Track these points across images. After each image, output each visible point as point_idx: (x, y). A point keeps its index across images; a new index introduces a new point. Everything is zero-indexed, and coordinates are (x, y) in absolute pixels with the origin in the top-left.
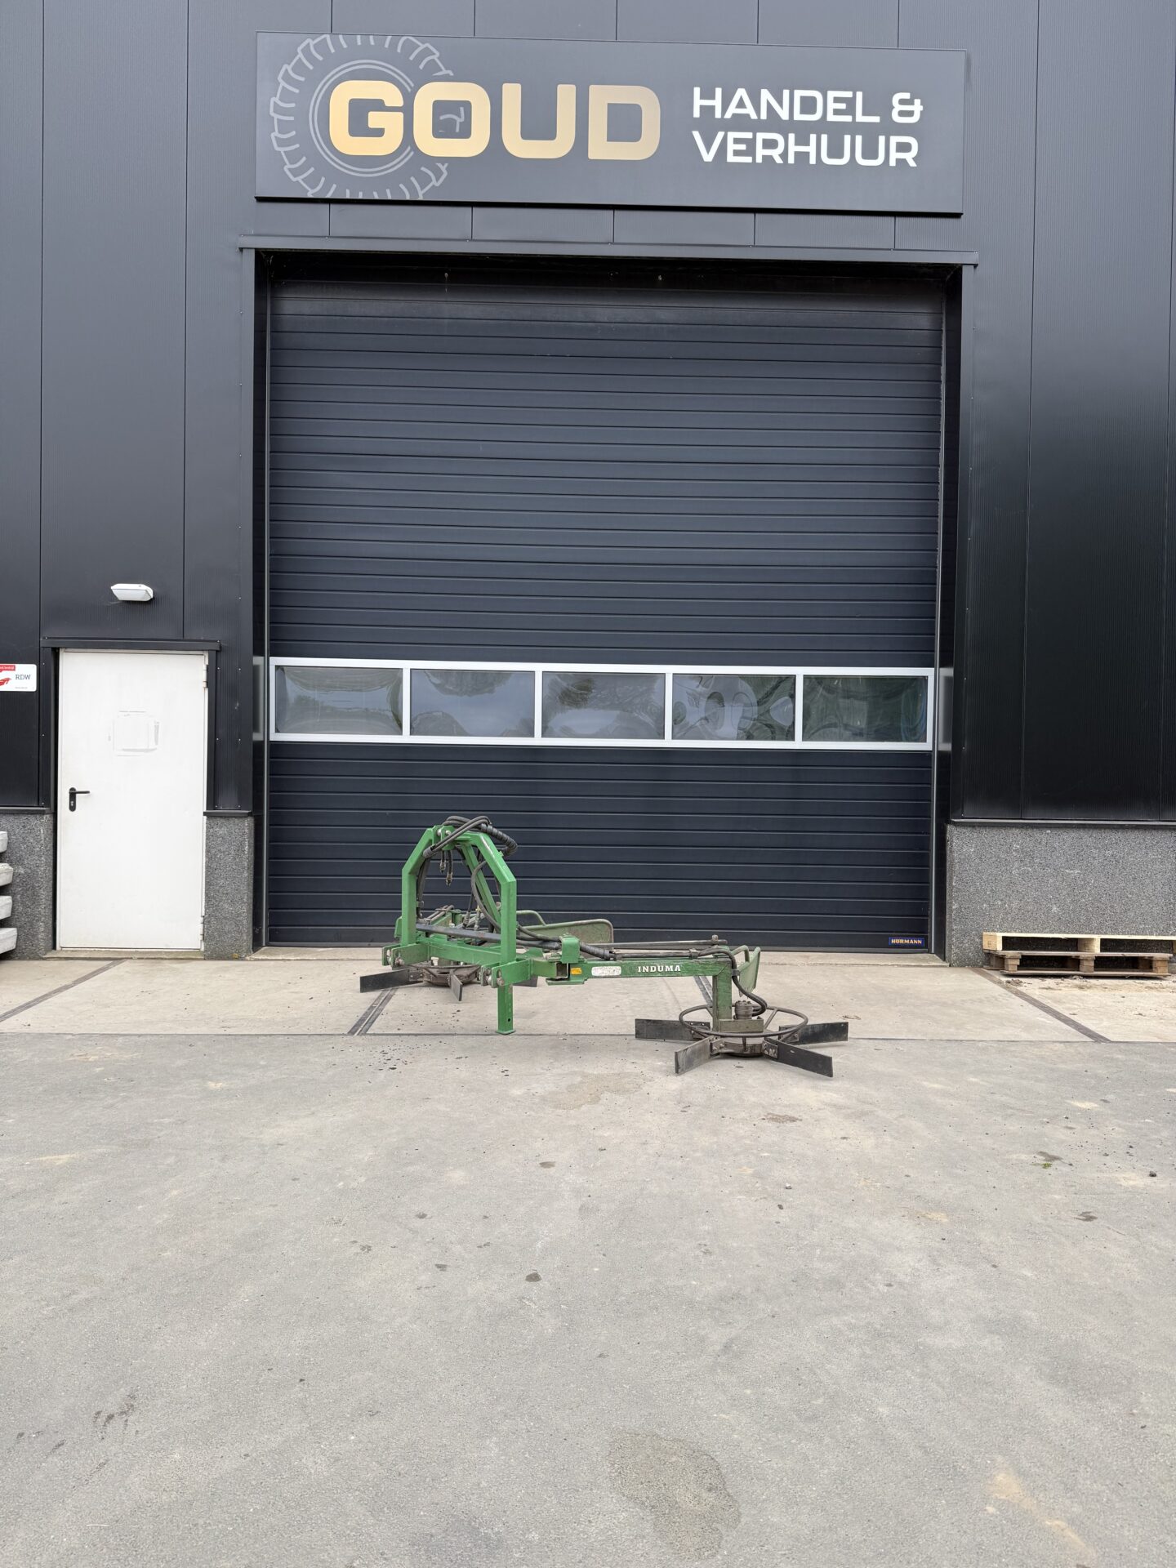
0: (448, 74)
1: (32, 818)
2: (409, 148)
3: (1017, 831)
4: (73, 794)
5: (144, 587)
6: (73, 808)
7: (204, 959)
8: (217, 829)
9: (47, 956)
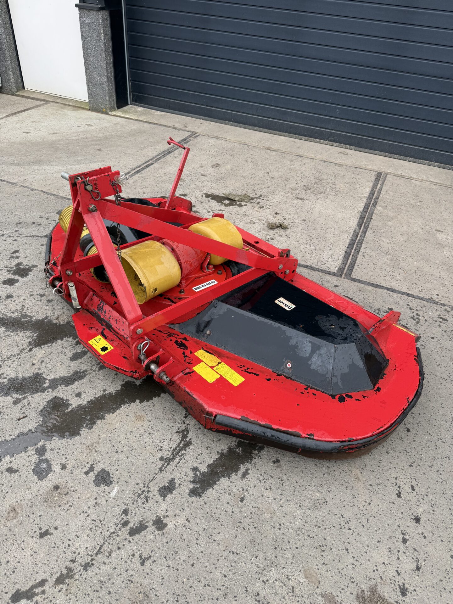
7: (89, 110)
8: (85, 19)
9: (18, 93)
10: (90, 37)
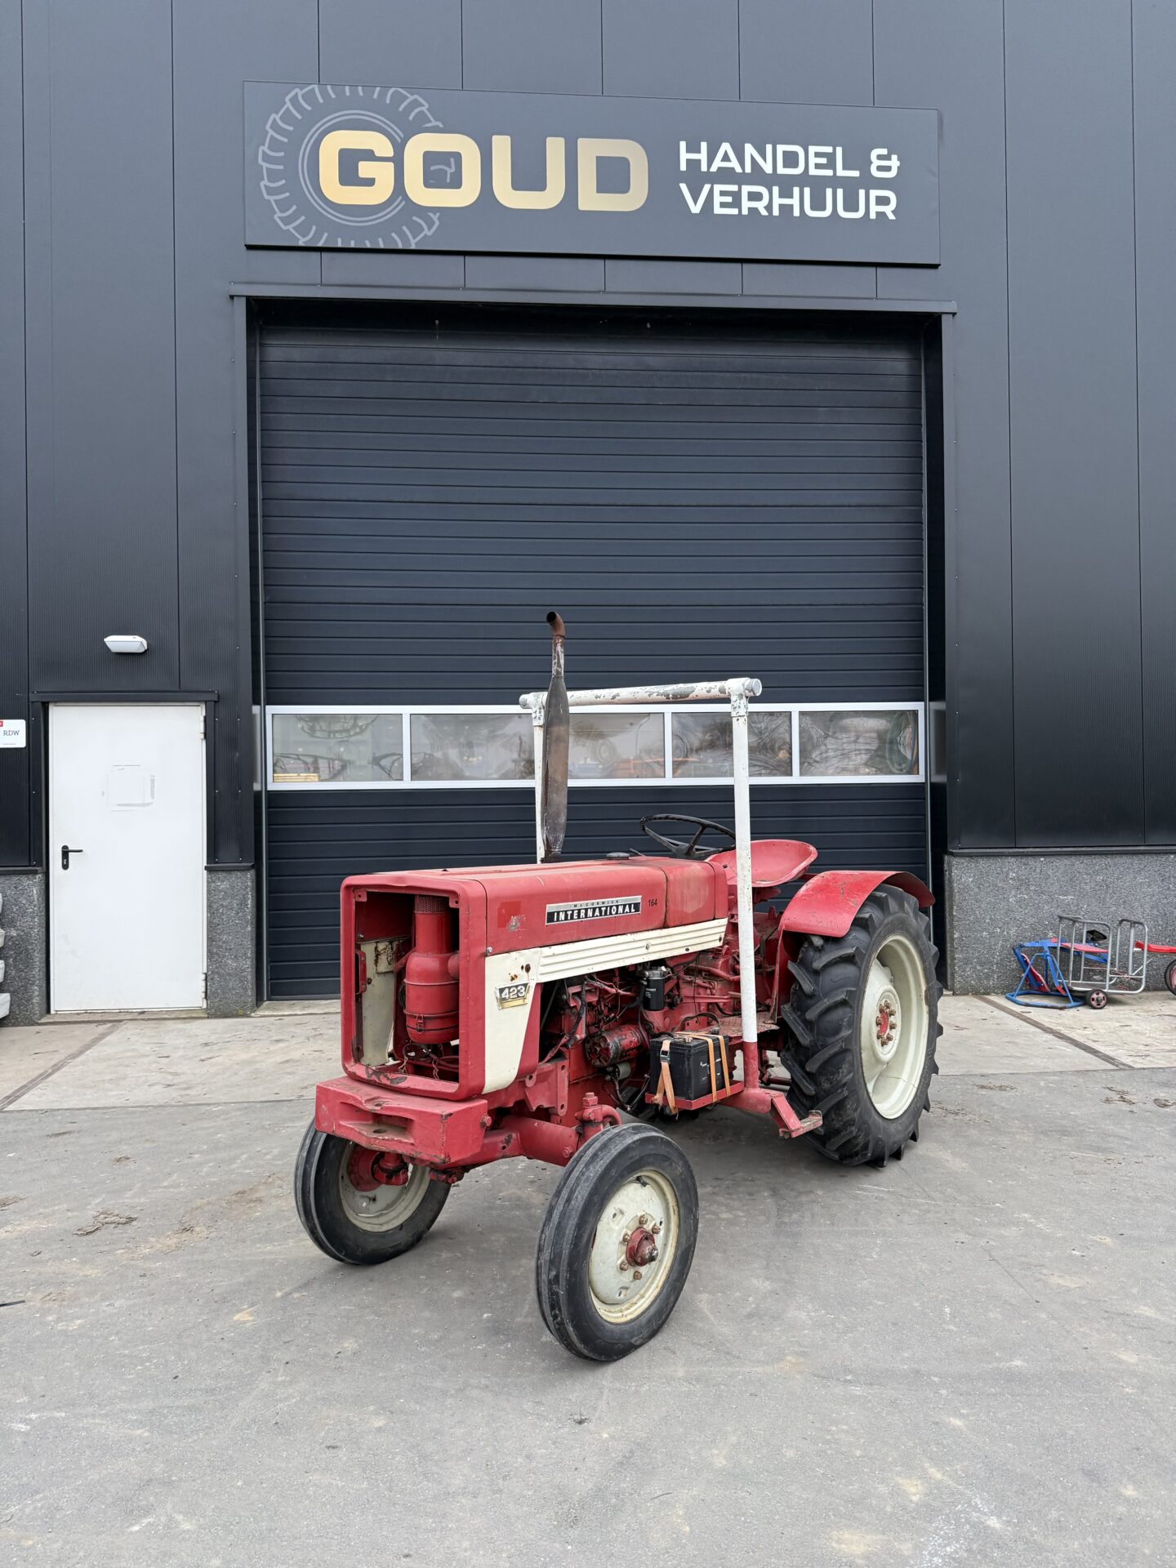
0: (438, 126)
1: (24, 878)
2: (400, 198)
3: (1012, 860)
4: (66, 852)
5: (138, 639)
6: (65, 867)
7: (208, 1018)
8: (219, 884)
9: (43, 1021)
10: (226, 907)
